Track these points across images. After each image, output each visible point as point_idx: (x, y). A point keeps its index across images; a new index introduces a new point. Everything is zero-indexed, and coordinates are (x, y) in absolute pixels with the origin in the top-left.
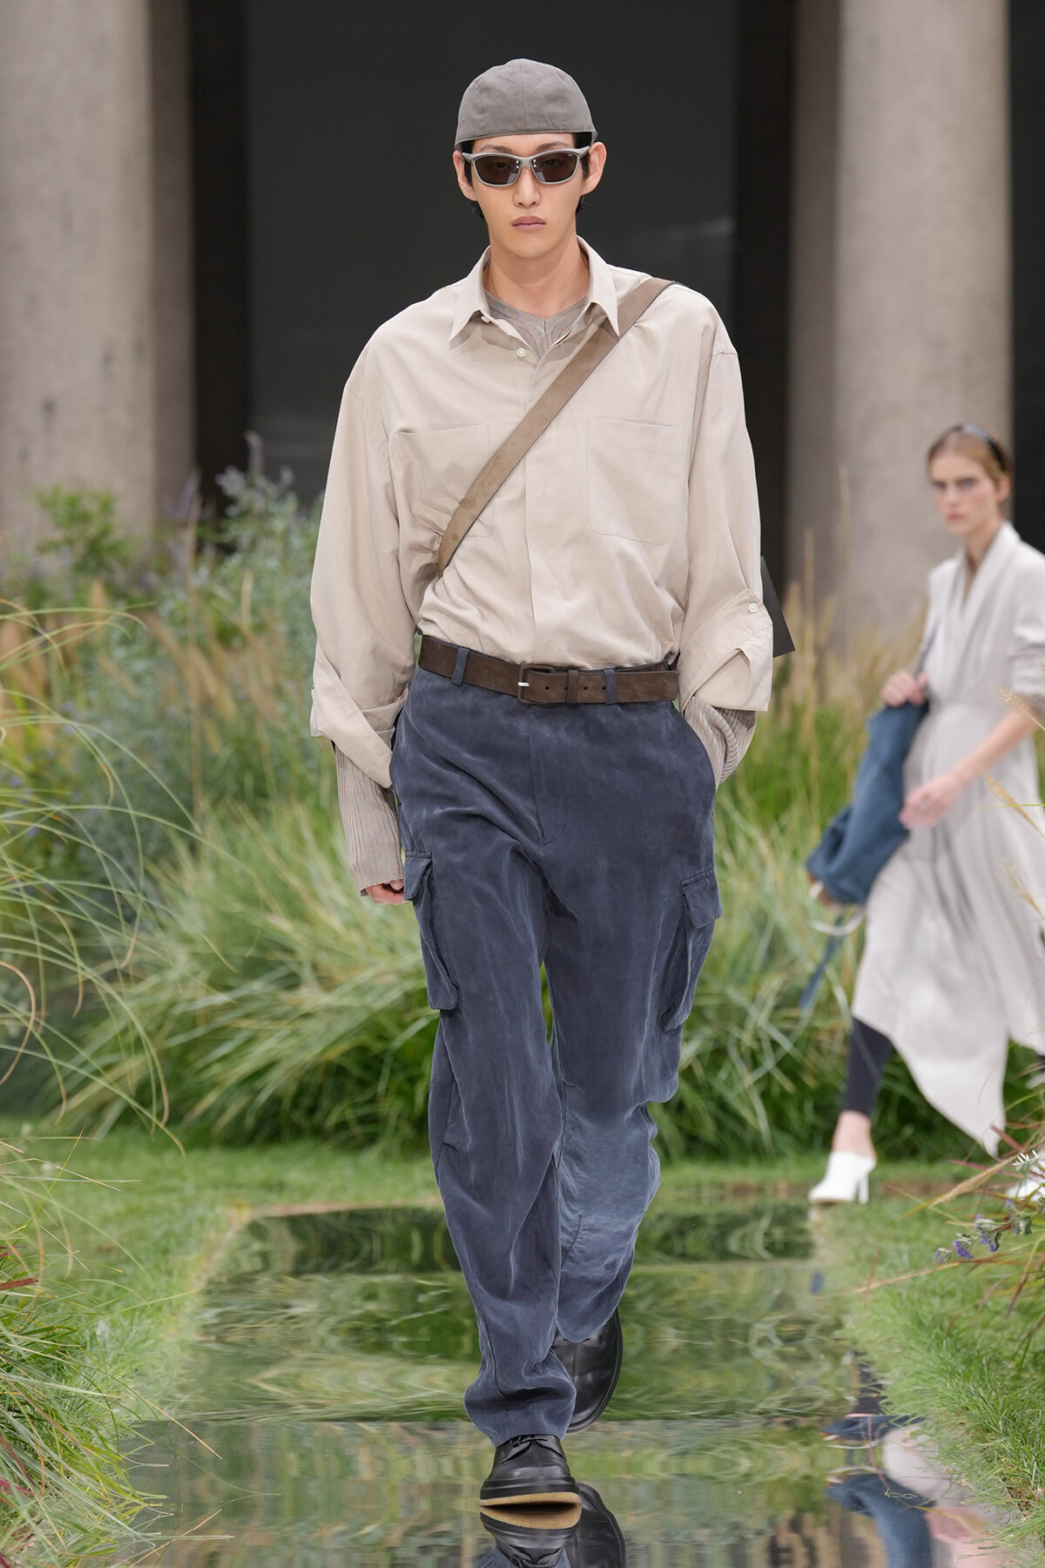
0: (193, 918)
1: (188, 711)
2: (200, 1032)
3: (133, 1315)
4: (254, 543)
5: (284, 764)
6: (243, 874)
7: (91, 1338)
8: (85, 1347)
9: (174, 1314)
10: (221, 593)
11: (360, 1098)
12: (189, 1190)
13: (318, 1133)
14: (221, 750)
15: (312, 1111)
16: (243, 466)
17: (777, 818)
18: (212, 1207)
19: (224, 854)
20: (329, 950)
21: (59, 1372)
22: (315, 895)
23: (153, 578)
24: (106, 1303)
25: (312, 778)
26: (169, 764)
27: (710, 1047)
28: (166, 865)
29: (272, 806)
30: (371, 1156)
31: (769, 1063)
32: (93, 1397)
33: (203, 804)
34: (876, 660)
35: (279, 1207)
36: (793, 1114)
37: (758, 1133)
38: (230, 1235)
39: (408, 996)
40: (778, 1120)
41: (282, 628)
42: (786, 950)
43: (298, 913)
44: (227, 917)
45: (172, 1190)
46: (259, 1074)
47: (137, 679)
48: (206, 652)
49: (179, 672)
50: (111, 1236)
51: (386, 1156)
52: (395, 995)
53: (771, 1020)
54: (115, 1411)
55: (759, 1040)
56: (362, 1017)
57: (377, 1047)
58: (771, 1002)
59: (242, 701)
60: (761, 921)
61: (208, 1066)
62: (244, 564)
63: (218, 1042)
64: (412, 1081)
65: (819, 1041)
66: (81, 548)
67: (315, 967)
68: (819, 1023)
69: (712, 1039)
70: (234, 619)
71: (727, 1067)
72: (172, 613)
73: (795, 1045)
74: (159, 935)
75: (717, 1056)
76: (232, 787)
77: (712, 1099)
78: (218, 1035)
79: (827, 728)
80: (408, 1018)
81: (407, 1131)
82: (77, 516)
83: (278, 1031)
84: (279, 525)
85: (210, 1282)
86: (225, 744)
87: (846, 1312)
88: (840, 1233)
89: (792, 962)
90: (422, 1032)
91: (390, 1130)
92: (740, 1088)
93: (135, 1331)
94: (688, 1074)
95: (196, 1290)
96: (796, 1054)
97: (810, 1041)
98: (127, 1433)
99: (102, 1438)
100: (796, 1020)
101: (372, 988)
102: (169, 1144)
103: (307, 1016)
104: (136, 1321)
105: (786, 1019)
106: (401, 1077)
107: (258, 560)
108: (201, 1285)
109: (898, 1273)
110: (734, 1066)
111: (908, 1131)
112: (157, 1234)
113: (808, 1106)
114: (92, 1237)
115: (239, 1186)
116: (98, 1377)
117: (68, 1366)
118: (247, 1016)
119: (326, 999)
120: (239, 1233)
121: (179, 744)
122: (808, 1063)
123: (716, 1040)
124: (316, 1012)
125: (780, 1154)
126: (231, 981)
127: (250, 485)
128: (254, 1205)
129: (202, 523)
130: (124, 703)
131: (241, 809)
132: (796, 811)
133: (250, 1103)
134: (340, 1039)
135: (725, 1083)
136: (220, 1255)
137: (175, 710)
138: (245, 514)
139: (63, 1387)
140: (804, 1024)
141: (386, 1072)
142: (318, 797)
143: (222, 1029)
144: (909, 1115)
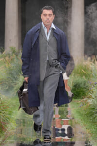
23: (18, 53)
26: (19, 68)
28: (19, 76)
66: (13, 51)
74: (18, 81)
88: (71, 105)
98: (16, 120)
114: (13, 104)
130: (16, 63)
139: (11, 116)
144: (76, 95)
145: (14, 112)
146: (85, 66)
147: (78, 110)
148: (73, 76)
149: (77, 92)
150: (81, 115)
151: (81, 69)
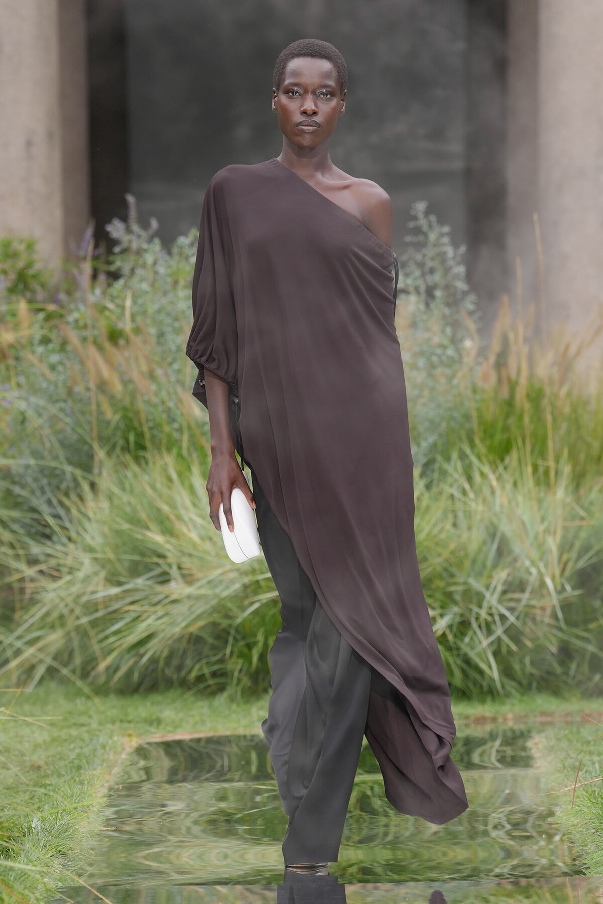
0: (94, 535)
1: (88, 389)
2: (99, 614)
3: (58, 813)
4: (132, 271)
5: (157, 426)
6: (129, 503)
7: (29, 829)
8: (24, 836)
9: (86, 812)
10: (111, 306)
11: (214, 659)
12: (95, 725)
13: (184, 684)
14: (112, 416)
15: (180, 668)
16: (124, 219)
17: (502, 460)
18: (111, 737)
19: (116, 490)
20: (190, 555)
21: (6, 853)
22: (179, 518)
23: (63, 297)
24: (38, 806)
25: (176, 435)
27: (458, 619)
28: (74, 497)
29: (148, 455)
30: (221, 699)
31: (499, 631)
32: (30, 870)
33: (101, 454)
34: (567, 347)
35: (157, 736)
36: (517, 667)
37: (493, 680)
38: (123, 756)
39: (245, 587)
40: (507, 672)
41: (153, 331)
42: (510, 552)
43: (168, 531)
44: (119, 533)
45: (83, 725)
46: (142, 643)
47: (53, 367)
48: (100, 348)
49: (82, 363)
50: (39, 758)
51: (232, 699)
52: (237, 586)
53: (500, 601)
54: (46, 880)
55: (491, 615)
56: (214, 602)
57: (225, 623)
58: (500, 588)
59: (126, 382)
60: (493, 532)
61: (106, 638)
62: (125, 286)
63: (113, 621)
64: (249, 647)
65: (535, 614)
66: (12, 276)
67: (180, 568)
68: (533, 602)
69: (459, 614)
70: (120, 326)
71: (470, 633)
72: (77, 321)
73: (517, 618)
74: (71, 546)
75: (463, 626)
76: (121, 442)
77: (458, 655)
78: (113, 616)
79: (536, 397)
80: (246, 602)
81: (246, 681)
82: (10, 254)
83: (155, 612)
84: (149, 258)
85: (110, 789)
86: (115, 412)
87: (557, 805)
88: (551, 749)
89: (515, 560)
90: (255, 612)
91: (235, 681)
92: (479, 649)
93: (58, 824)
94: (443, 639)
95: (100, 794)
96: (518, 624)
97: (528, 615)
98: (54, 895)
99: (37, 900)
100: (518, 600)
101: (221, 582)
102: (79, 693)
103: (175, 601)
104: (59, 817)
105: (511, 600)
106: (242, 644)
107: (134, 282)
108: (105, 791)
109: (592, 778)
110: (475, 632)
111: (597, 677)
112: (73, 756)
113: (527, 661)
114: (27, 758)
115: (129, 722)
116: (33, 857)
117: (12, 850)
118: (132, 603)
119: (189, 590)
120: (130, 754)
121: (83, 413)
122: (527, 631)
123: (462, 615)
124: (182, 598)
125: (508, 695)
126: (122, 579)
127: (129, 230)
128: (139, 735)
129: (96, 258)
130: (44, 385)
131: (128, 458)
132: (514, 454)
133: (136, 663)
134: (199, 617)
135: (468, 645)
136: (116, 770)
137: (79, 389)
138: (125, 251)
139: (9, 863)
140: (524, 602)
141: (231, 640)
142: (180, 448)
143: (114, 611)
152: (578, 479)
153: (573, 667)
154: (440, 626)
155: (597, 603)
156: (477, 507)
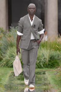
1: (8, 41)
2: (8, 60)
5: (14, 44)
9: (7, 78)
14: (10, 43)
16: (11, 26)
17: (44, 47)
18: (9, 71)
19: (10, 50)
23: (6, 33)
26: (7, 44)
28: (6, 50)
29: (13, 47)
31: (43, 62)
32: (2, 83)
33: (9, 47)
34: (49, 38)
37: (42, 67)
38: (10, 73)
40: (44, 66)
41: (13, 36)
42: (44, 56)
44: (10, 53)
45: (7, 70)
47: (5, 39)
48: (9, 37)
49: (7, 39)
50: (3, 73)
53: (43, 60)
59: (11, 40)
60: (43, 54)
61: (9, 63)
62: (11, 32)
66: (1, 31)
70: (10, 35)
72: (7, 35)
74: (6, 55)
75: (40, 62)
78: (10, 61)
82: (1, 29)
83: (13, 60)
85: (9, 76)
87: (48, 78)
88: (47, 73)
92: (41, 64)
94: (38, 63)
97: (46, 61)
98: (4, 85)
102: (6, 68)
107: (13, 32)
112: (6, 73)
117: (0, 81)
118: (11, 59)
125: (44, 68)
126: (10, 57)
128: (12, 71)
129: (8, 29)
130: (4, 41)
131: (11, 47)
144: (51, 66)
145: (3, 79)
146: (59, 42)
147: (53, 77)
148: (49, 50)
149: (52, 63)
150: (55, 81)
151: (55, 45)
152: (50, 49)
153: (49, 66)
154: (38, 62)
155: (52, 60)
156: (41, 52)
